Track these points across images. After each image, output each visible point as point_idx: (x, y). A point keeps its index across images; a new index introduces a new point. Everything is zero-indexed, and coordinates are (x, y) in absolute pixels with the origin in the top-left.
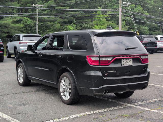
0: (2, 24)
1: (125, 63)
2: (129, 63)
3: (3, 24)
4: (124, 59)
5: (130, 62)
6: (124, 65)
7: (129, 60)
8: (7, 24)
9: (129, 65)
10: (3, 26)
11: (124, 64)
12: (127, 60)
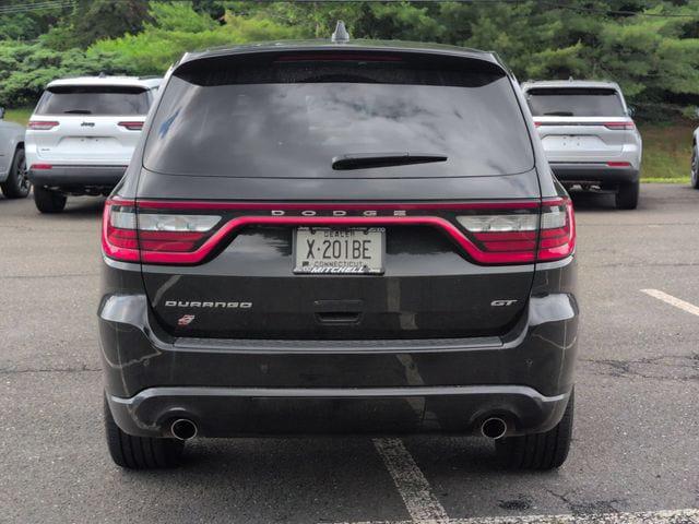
0: (618, 39)
1: (318, 255)
2: (350, 259)
3: (627, 39)
4: (313, 227)
5: (361, 251)
6: (306, 269)
7: (360, 236)
8: (641, 38)
9: (348, 270)
10: (625, 49)
11: (306, 264)
12: (342, 237)
